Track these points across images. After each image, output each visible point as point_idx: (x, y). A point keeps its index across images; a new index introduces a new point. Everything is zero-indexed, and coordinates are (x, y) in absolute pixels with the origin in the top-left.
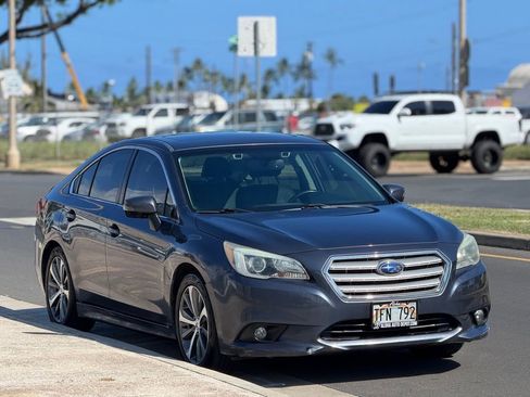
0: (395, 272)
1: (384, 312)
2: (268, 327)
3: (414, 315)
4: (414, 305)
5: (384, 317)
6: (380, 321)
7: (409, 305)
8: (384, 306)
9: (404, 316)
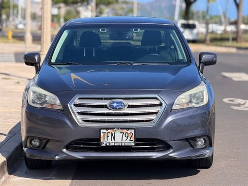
0: (120, 109)
1: (110, 135)
2: (41, 140)
3: (133, 139)
4: (133, 131)
5: (110, 138)
6: (107, 141)
7: (129, 131)
8: (109, 130)
9: (124, 138)
